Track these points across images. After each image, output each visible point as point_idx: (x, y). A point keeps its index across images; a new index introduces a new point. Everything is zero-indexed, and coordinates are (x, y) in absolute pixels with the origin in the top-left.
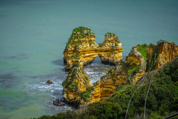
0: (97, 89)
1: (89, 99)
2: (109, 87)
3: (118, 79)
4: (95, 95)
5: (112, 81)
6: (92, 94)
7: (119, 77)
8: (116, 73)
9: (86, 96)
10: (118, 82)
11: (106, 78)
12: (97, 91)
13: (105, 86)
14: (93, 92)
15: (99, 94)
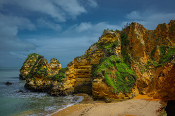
0: (72, 69)
1: (64, 79)
2: (82, 68)
3: (94, 58)
4: (70, 76)
5: (87, 61)
6: (67, 75)
7: (94, 55)
8: (90, 53)
9: (60, 77)
10: (93, 60)
11: (80, 59)
12: (72, 72)
13: (79, 67)
14: (68, 73)
15: (73, 75)
